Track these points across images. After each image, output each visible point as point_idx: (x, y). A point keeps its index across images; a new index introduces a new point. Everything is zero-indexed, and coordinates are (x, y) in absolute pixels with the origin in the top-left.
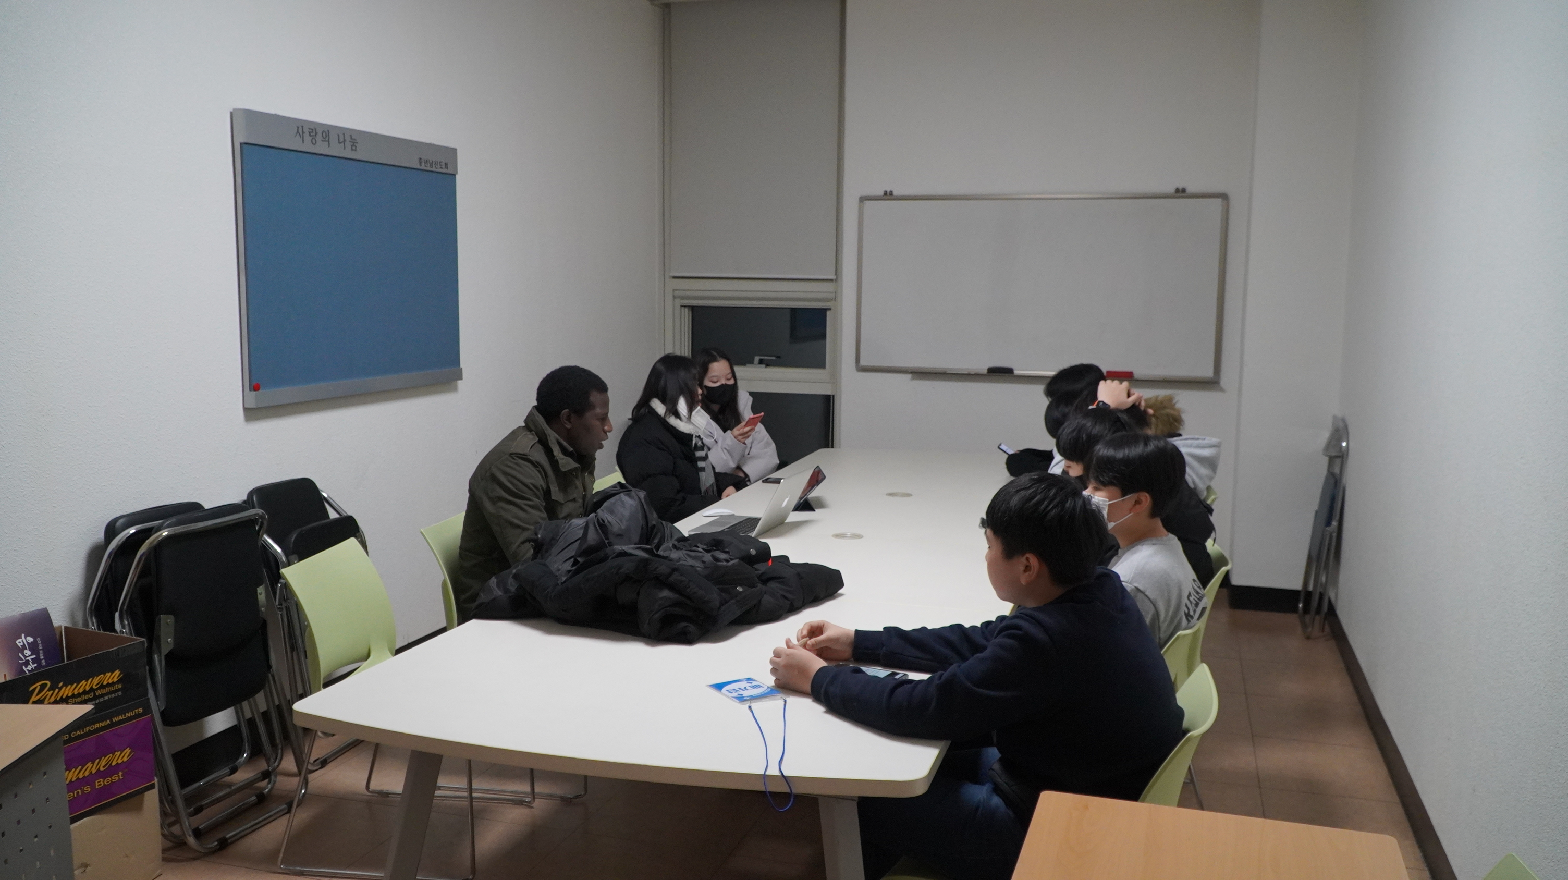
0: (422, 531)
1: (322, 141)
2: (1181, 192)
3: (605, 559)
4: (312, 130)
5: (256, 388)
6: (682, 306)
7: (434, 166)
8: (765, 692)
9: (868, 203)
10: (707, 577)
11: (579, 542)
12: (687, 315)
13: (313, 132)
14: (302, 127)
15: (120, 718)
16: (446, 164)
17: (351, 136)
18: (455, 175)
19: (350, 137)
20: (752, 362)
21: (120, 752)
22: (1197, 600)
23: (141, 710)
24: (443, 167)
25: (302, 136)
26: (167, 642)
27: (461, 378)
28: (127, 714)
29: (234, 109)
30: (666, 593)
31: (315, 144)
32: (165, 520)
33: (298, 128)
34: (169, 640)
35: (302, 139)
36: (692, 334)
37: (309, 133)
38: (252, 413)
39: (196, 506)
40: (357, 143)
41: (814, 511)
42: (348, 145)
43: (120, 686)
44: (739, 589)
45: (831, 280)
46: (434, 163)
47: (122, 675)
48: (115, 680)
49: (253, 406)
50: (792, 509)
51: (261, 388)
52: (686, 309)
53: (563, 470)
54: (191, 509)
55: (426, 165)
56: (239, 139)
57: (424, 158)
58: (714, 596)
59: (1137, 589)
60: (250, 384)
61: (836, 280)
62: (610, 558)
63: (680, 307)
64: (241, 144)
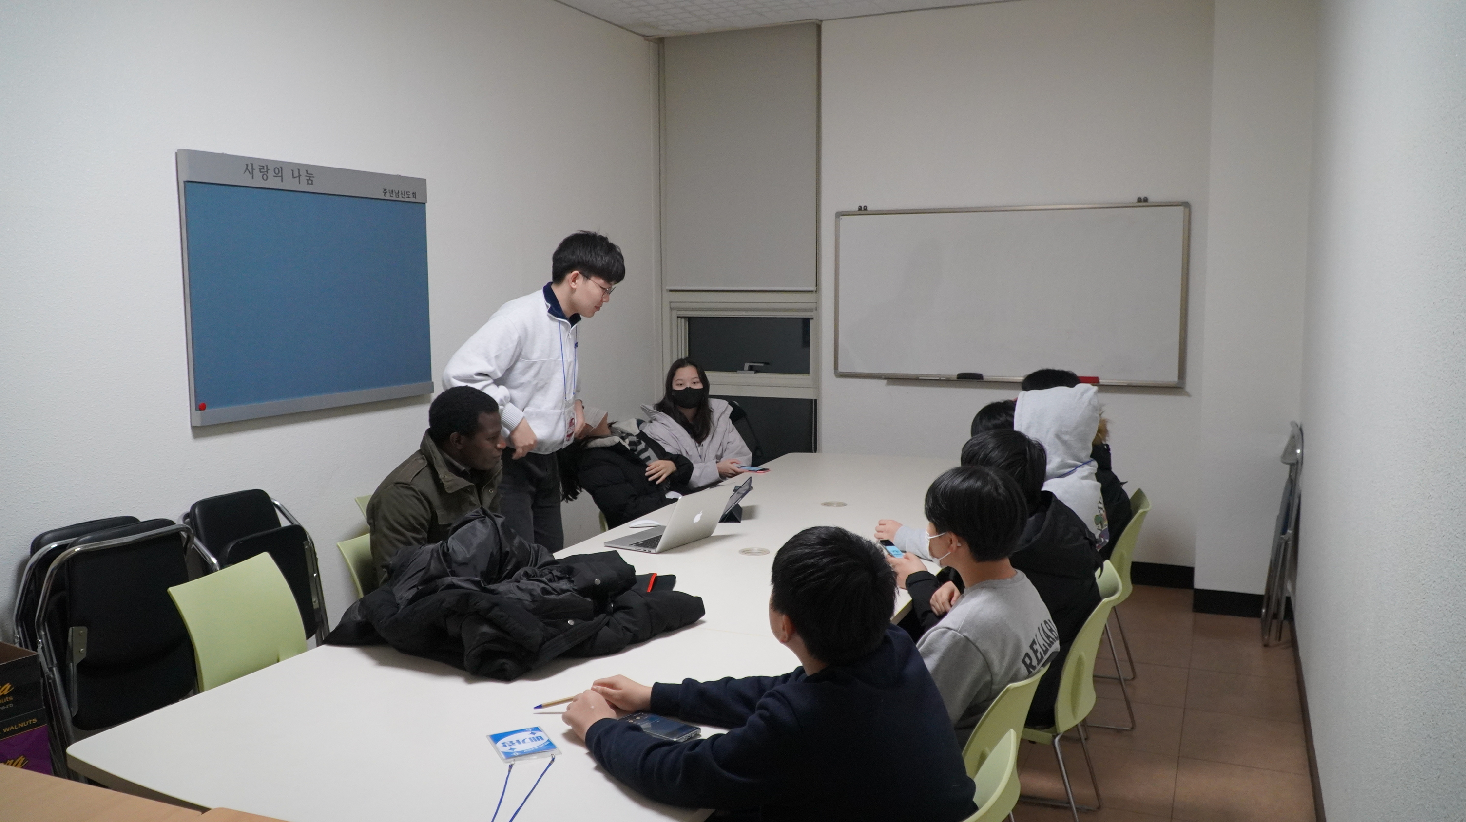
0: (339, 545)
1: (274, 176)
2: (1143, 201)
3: (434, 591)
4: (263, 167)
5: (202, 407)
6: (678, 317)
7: (400, 196)
8: (540, 747)
9: (844, 218)
10: (534, 611)
11: (423, 571)
12: (683, 325)
13: (263, 169)
14: (252, 164)
15: (12, 728)
16: (413, 193)
17: (307, 171)
18: (425, 203)
19: (308, 173)
20: (742, 369)
21: (12, 761)
22: (1046, 645)
23: (35, 721)
24: (411, 196)
25: (251, 173)
26: (80, 651)
27: (433, 392)
28: (19, 725)
29: (178, 150)
30: (486, 629)
31: (266, 180)
32: (79, 537)
33: (247, 165)
34: (82, 650)
35: (251, 176)
36: (689, 342)
37: (260, 169)
38: (200, 431)
39: (132, 520)
40: (314, 177)
41: (740, 522)
42: (304, 179)
43: (11, 698)
44: (570, 622)
45: (812, 291)
46: (400, 193)
47: (13, 688)
48: (6, 692)
49: (199, 424)
50: (719, 520)
51: (206, 408)
52: (683, 320)
53: (450, 492)
54: (128, 523)
55: (392, 195)
56: (184, 177)
57: (389, 188)
58: (536, 631)
59: (966, 638)
60: (196, 404)
61: (816, 291)
62: (440, 590)
63: (676, 318)
64: (185, 182)
